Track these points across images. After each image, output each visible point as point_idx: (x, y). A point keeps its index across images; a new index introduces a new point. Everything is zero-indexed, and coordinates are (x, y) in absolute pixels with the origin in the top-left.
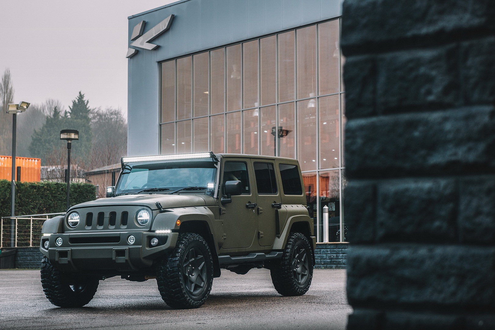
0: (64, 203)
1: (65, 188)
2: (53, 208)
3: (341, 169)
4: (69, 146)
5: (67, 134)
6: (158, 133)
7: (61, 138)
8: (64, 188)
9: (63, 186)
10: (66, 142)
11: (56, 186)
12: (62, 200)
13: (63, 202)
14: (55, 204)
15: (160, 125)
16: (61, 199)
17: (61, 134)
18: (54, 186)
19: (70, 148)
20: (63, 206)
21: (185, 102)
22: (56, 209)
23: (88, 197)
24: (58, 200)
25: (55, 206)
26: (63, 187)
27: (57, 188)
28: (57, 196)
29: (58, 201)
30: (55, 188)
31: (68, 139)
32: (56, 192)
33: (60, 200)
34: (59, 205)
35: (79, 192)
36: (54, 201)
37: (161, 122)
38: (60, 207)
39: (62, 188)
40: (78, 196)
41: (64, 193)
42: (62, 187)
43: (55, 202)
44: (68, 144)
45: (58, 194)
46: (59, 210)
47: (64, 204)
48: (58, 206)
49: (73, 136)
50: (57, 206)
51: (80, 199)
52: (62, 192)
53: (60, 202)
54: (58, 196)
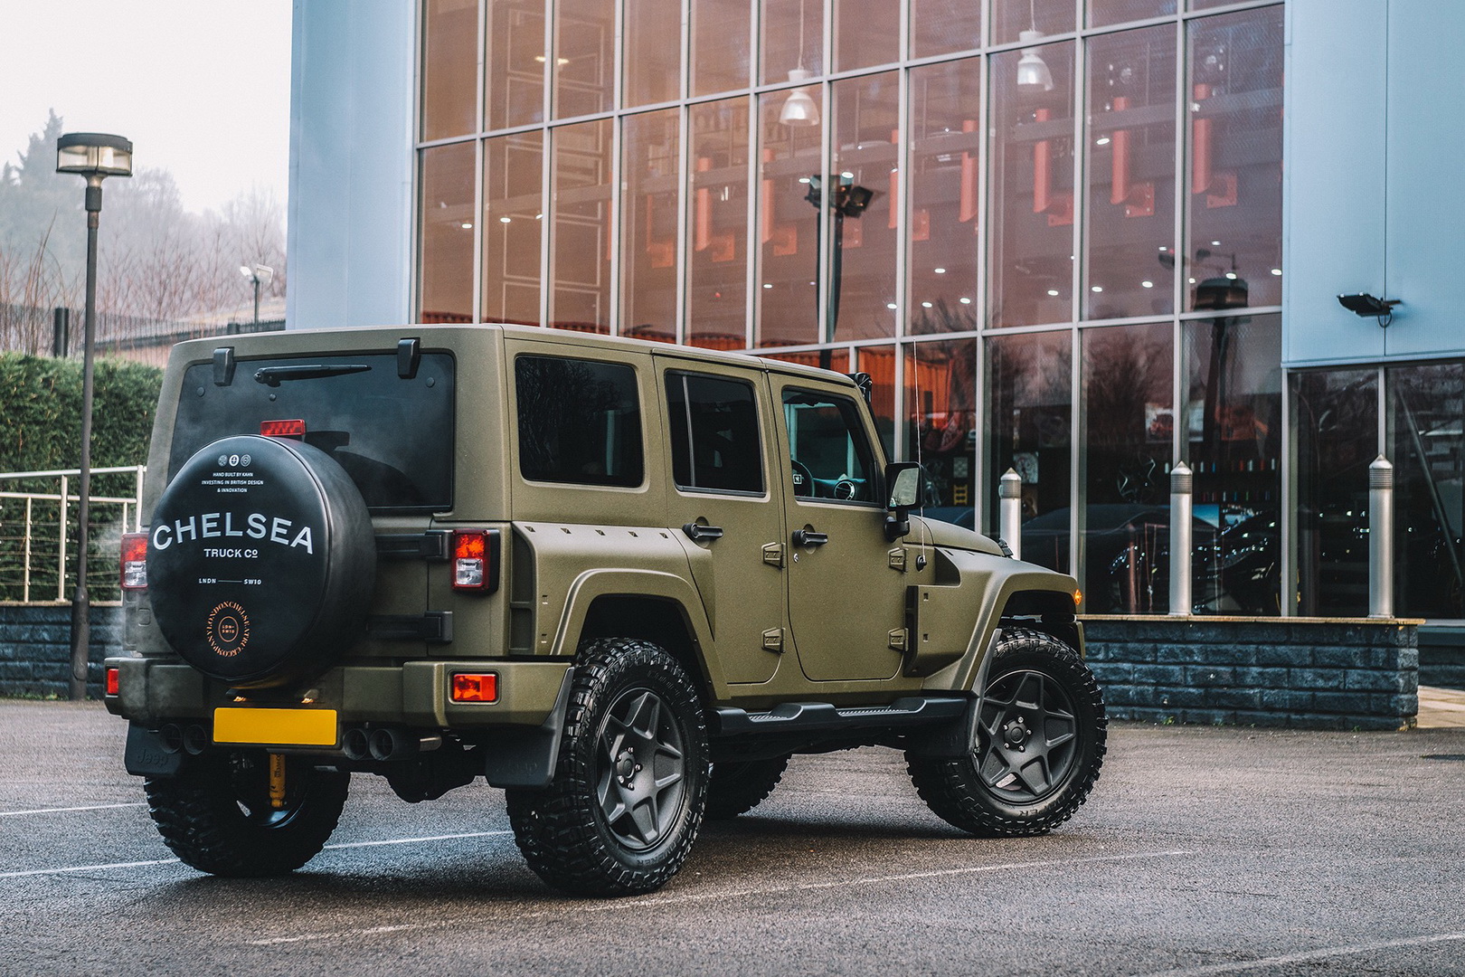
0: (54, 433)
1: (59, 378)
2: (11, 454)
3: (1182, 321)
4: (93, 200)
5: (85, 153)
6: (410, 180)
7: (61, 165)
8: (52, 377)
9: (51, 368)
10: (81, 182)
11: (21, 367)
12: (45, 422)
13: (47, 432)
14: (17, 437)
15: (420, 151)
16: (41, 418)
17: (61, 154)
18: (16, 367)
19: (98, 210)
20: (49, 447)
21: (509, 70)
22: (23, 455)
23: (143, 414)
24: (30, 423)
25: (18, 447)
26: (51, 373)
27: (26, 377)
28: (26, 407)
29: (29, 427)
30: (19, 378)
31: (89, 173)
32: (21, 392)
33: (37, 423)
34: (34, 443)
35: (110, 393)
36: (13, 426)
37: (421, 140)
38: (38, 449)
39: (44, 375)
40: (104, 407)
41: (55, 394)
42: (47, 373)
43: (17, 430)
44: (89, 190)
45: (28, 399)
46: (35, 458)
47: (54, 437)
48: (30, 446)
49: (107, 159)
50: (25, 446)
51: (115, 419)
52: (46, 393)
53: (37, 428)
54: (31, 408)
